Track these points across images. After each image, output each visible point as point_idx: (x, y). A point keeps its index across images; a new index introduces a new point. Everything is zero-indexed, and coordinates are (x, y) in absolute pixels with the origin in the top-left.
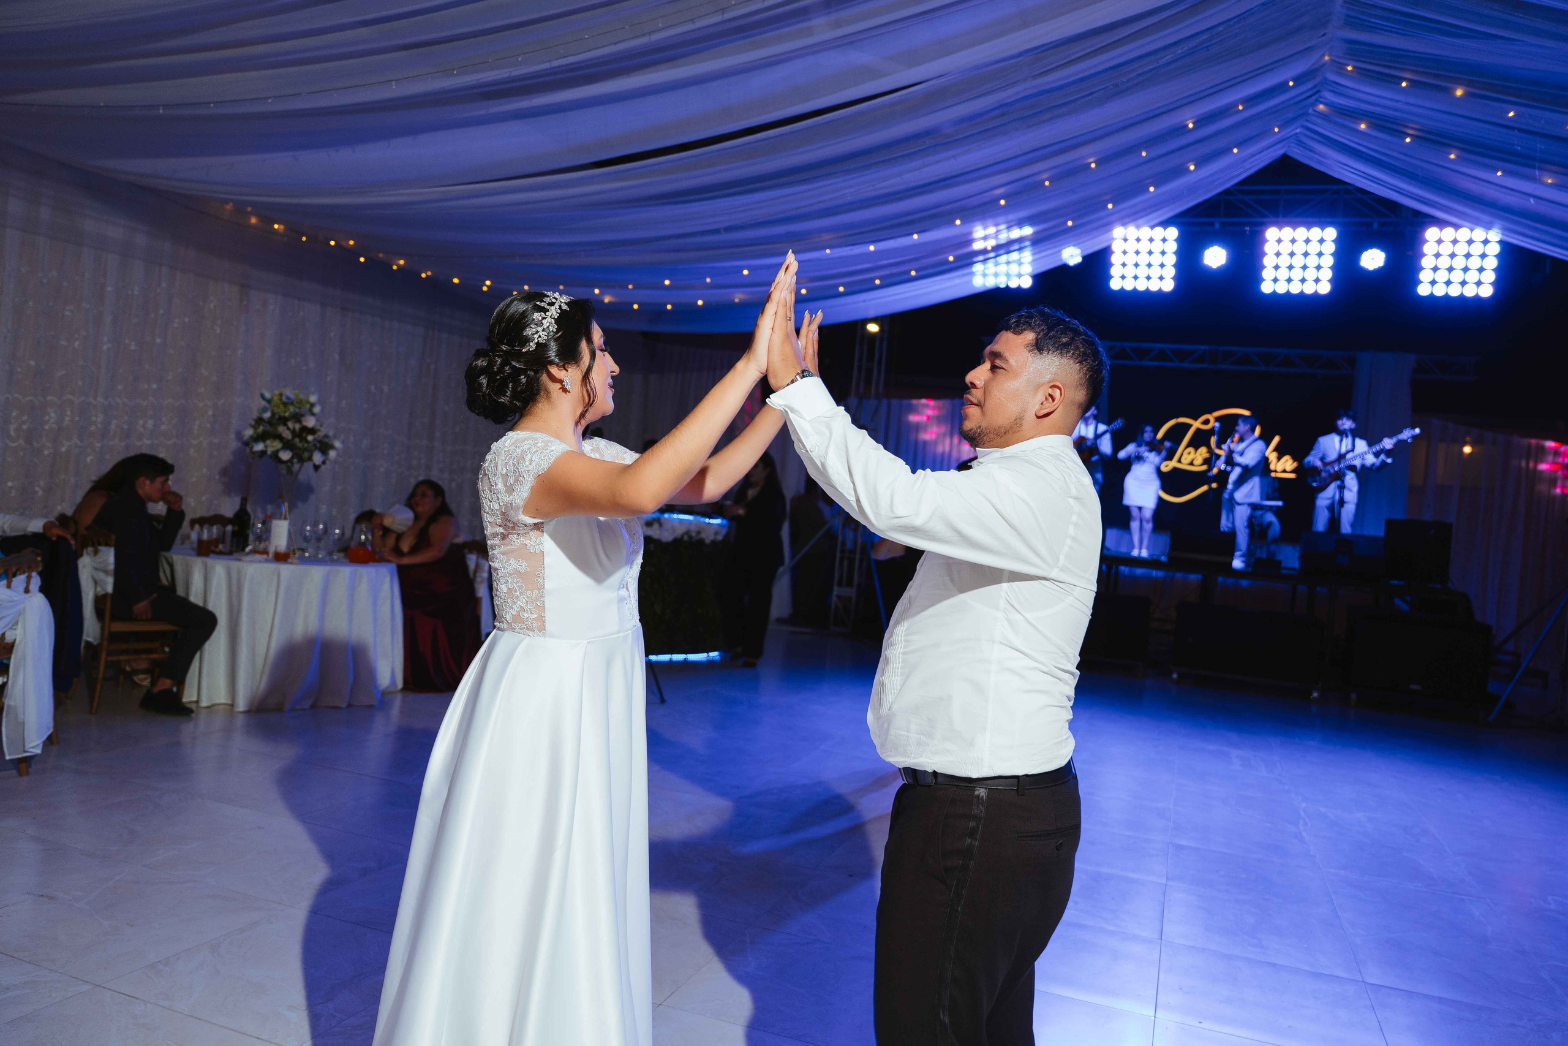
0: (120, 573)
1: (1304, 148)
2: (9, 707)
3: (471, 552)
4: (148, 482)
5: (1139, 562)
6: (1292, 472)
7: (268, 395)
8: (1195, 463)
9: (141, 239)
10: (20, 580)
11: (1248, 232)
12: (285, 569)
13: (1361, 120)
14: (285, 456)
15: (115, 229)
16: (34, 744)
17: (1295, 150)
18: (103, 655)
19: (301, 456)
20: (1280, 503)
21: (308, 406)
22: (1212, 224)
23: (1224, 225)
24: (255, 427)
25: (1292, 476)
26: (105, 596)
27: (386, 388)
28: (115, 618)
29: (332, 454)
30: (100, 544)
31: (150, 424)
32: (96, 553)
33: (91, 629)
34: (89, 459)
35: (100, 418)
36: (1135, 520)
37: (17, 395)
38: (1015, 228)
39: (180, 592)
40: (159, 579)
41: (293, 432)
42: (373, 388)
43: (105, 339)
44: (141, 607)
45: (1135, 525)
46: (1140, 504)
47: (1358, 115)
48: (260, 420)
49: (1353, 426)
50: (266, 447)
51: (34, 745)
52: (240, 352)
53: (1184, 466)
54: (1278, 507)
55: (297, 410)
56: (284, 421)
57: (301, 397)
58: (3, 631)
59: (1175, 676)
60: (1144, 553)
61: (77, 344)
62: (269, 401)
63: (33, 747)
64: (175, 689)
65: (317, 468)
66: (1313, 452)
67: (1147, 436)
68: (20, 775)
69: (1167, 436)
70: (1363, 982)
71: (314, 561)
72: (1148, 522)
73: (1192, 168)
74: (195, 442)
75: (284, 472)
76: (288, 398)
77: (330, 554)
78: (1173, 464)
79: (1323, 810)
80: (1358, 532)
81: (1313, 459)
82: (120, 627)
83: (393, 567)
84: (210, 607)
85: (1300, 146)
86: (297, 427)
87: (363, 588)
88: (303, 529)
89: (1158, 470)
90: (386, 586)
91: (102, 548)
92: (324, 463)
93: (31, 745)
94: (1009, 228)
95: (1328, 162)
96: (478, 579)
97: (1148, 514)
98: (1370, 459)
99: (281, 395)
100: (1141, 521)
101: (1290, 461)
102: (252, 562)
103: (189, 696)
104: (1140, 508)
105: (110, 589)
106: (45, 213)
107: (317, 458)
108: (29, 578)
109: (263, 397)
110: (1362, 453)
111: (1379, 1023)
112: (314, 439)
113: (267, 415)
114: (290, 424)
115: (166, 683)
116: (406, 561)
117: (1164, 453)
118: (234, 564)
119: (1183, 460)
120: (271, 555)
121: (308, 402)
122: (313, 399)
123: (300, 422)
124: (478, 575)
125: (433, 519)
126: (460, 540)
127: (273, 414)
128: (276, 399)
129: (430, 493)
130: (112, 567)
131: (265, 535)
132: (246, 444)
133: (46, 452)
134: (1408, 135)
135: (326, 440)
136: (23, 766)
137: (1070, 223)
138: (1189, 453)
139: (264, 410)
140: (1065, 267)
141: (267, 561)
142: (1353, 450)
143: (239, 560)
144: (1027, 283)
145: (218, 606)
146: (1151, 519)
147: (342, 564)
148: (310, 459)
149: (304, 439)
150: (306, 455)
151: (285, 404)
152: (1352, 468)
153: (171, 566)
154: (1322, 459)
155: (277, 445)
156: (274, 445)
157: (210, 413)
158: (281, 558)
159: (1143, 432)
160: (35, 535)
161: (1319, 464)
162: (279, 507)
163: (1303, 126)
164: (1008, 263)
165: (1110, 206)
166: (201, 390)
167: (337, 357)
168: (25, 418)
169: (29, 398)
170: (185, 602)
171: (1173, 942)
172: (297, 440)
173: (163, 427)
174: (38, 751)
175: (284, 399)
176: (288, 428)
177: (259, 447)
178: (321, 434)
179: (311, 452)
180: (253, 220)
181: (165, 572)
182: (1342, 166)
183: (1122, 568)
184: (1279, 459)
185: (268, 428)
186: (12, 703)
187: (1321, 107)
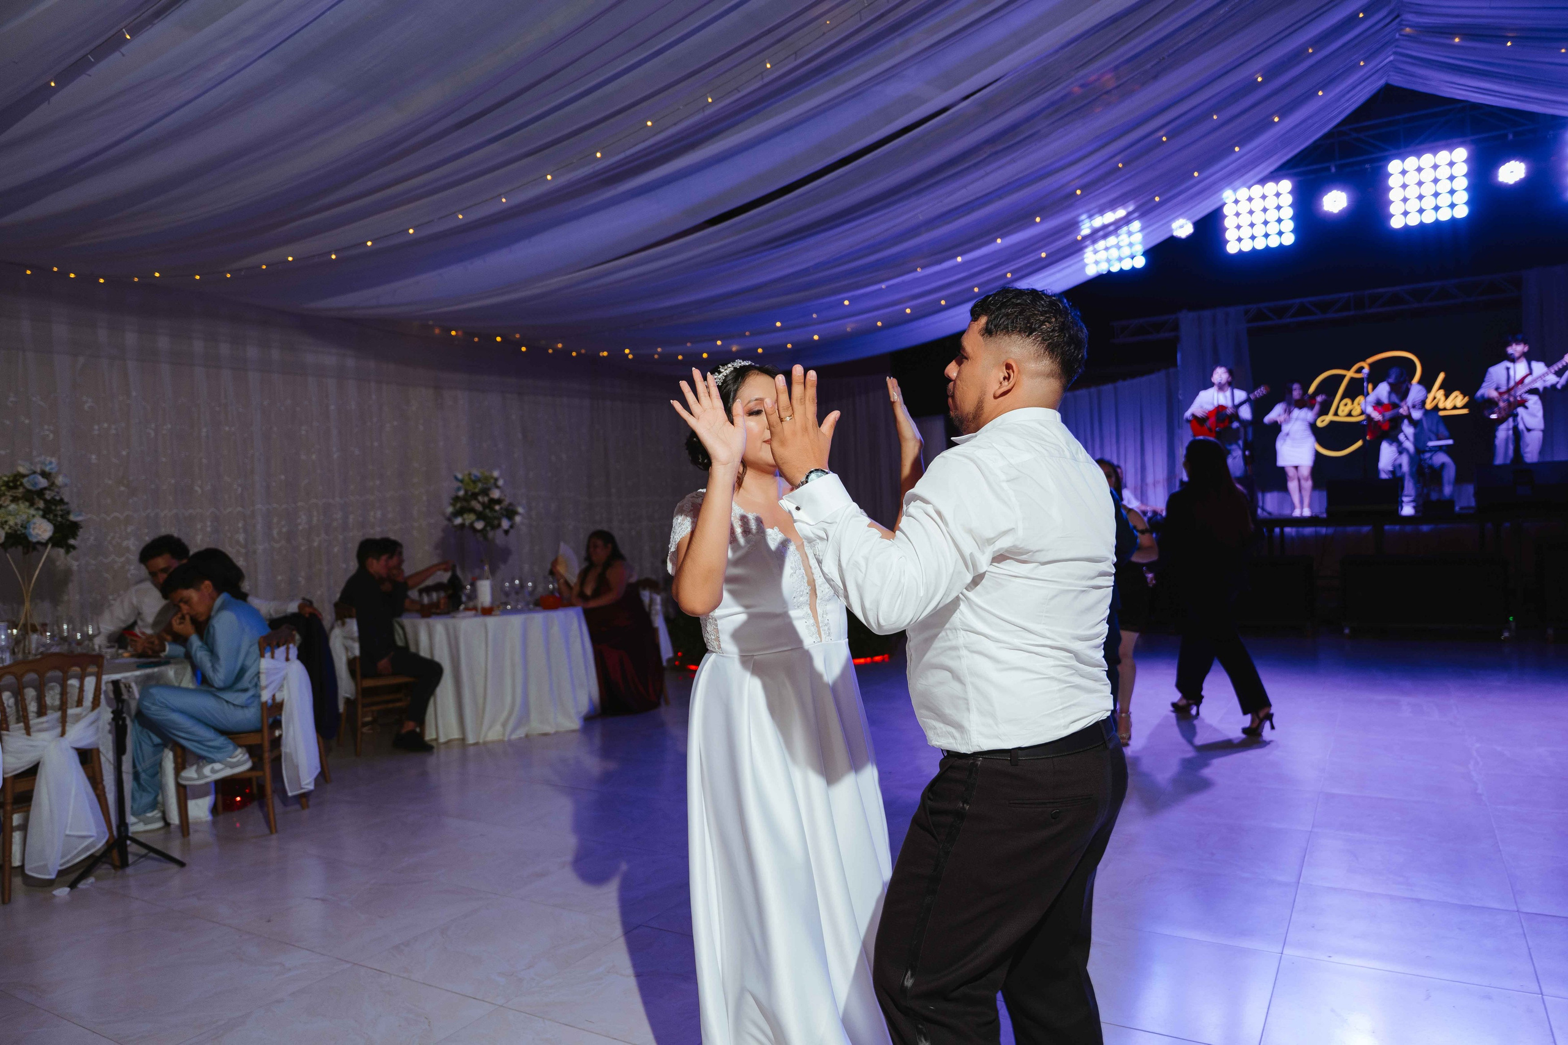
0: (363, 639)
1: (1404, 74)
2: (286, 753)
3: (644, 588)
4: (375, 561)
5: (1302, 522)
6: (1463, 407)
7: (460, 476)
8: (1354, 413)
9: (350, 362)
10: (280, 652)
11: (1369, 170)
12: (491, 621)
13: (1455, 35)
14: (479, 525)
15: (328, 357)
16: (308, 781)
17: (1395, 78)
18: (360, 706)
19: (492, 524)
20: (1450, 442)
21: (492, 481)
22: (1329, 169)
23: (1340, 168)
24: (453, 505)
25: (1465, 411)
26: (355, 658)
27: (564, 456)
28: (365, 676)
29: (518, 519)
30: (346, 617)
31: (379, 514)
32: (343, 624)
33: (346, 687)
34: (336, 550)
35: (339, 515)
36: (1293, 480)
37: (275, 505)
38: (1097, 216)
39: (413, 649)
40: (394, 641)
41: (483, 504)
42: (553, 458)
43: (334, 449)
44: (383, 663)
45: (1293, 486)
46: (1296, 464)
47: (1449, 31)
48: (456, 499)
49: (1526, 349)
50: (464, 520)
51: (308, 783)
52: (441, 444)
53: (1342, 418)
54: (1448, 446)
55: (485, 486)
56: (474, 496)
57: (487, 474)
58: (272, 693)
59: (1347, 631)
60: (1307, 512)
61: (314, 457)
62: (462, 481)
63: (307, 784)
64: (418, 730)
65: (506, 532)
66: (1484, 385)
67: (1296, 394)
68: (303, 808)
69: (1319, 390)
70: (1517, 911)
71: (515, 611)
72: (1307, 480)
73: (1276, 119)
74: (416, 524)
75: (481, 539)
76: (476, 476)
77: (528, 604)
78: (1329, 418)
79: (1499, 749)
80: (1548, 459)
81: (1488, 390)
82: (369, 683)
83: (579, 609)
84: (437, 659)
85: (1400, 73)
86: (486, 499)
87: (556, 629)
88: (502, 586)
89: (1313, 426)
90: (575, 625)
91: (348, 620)
92: (511, 527)
93: (306, 782)
94: (1091, 217)
95: (1433, 83)
96: (653, 612)
97: (1305, 471)
98: (1552, 379)
99: (470, 474)
100: (1299, 480)
101: (1460, 397)
102: (464, 617)
103: (430, 735)
104: (1296, 468)
105: (357, 652)
106: (275, 354)
107: (505, 524)
108: (288, 649)
109: (456, 478)
110: (1542, 374)
111: (1529, 949)
112: (501, 508)
113: (461, 493)
114: (480, 498)
115: (409, 726)
116: (593, 604)
117: (1317, 408)
118: (450, 621)
119: (1340, 412)
120: (479, 610)
121: (492, 477)
122: (496, 474)
123: (487, 495)
124: (653, 608)
125: (607, 565)
126: (633, 580)
127: (466, 492)
128: (466, 478)
129: (600, 543)
130: (356, 634)
131: (473, 595)
132: (449, 519)
133: (303, 548)
134: (1508, 39)
135: (511, 508)
136: (304, 800)
137: (1157, 199)
138: (1346, 405)
139: (459, 489)
140: (1173, 240)
141: (476, 616)
142: (1531, 373)
143: (454, 617)
144: (1140, 262)
145: (442, 656)
146: (1310, 477)
147: (537, 612)
148: (499, 525)
149: (493, 510)
150: (496, 522)
151: (474, 482)
152: (1533, 391)
153: (403, 628)
154: (1497, 389)
155: (471, 517)
156: (470, 518)
157: (425, 498)
158: (487, 612)
159: (1291, 391)
160: (294, 615)
161: (1494, 394)
162: (482, 568)
163: (1395, 53)
164: (1107, 249)
165: (1196, 174)
166: (415, 480)
167: (520, 436)
168: (283, 523)
169: (284, 506)
170: (416, 657)
171: (1311, 885)
172: (487, 511)
173: (390, 516)
174: (311, 787)
175: (473, 478)
176: (479, 502)
177: (458, 521)
178: (505, 504)
179: (499, 519)
180: (437, 331)
181: (399, 635)
182: (1448, 84)
183: (1288, 530)
184: (1447, 396)
185: (465, 504)
186: (288, 750)
187: (1408, 30)
